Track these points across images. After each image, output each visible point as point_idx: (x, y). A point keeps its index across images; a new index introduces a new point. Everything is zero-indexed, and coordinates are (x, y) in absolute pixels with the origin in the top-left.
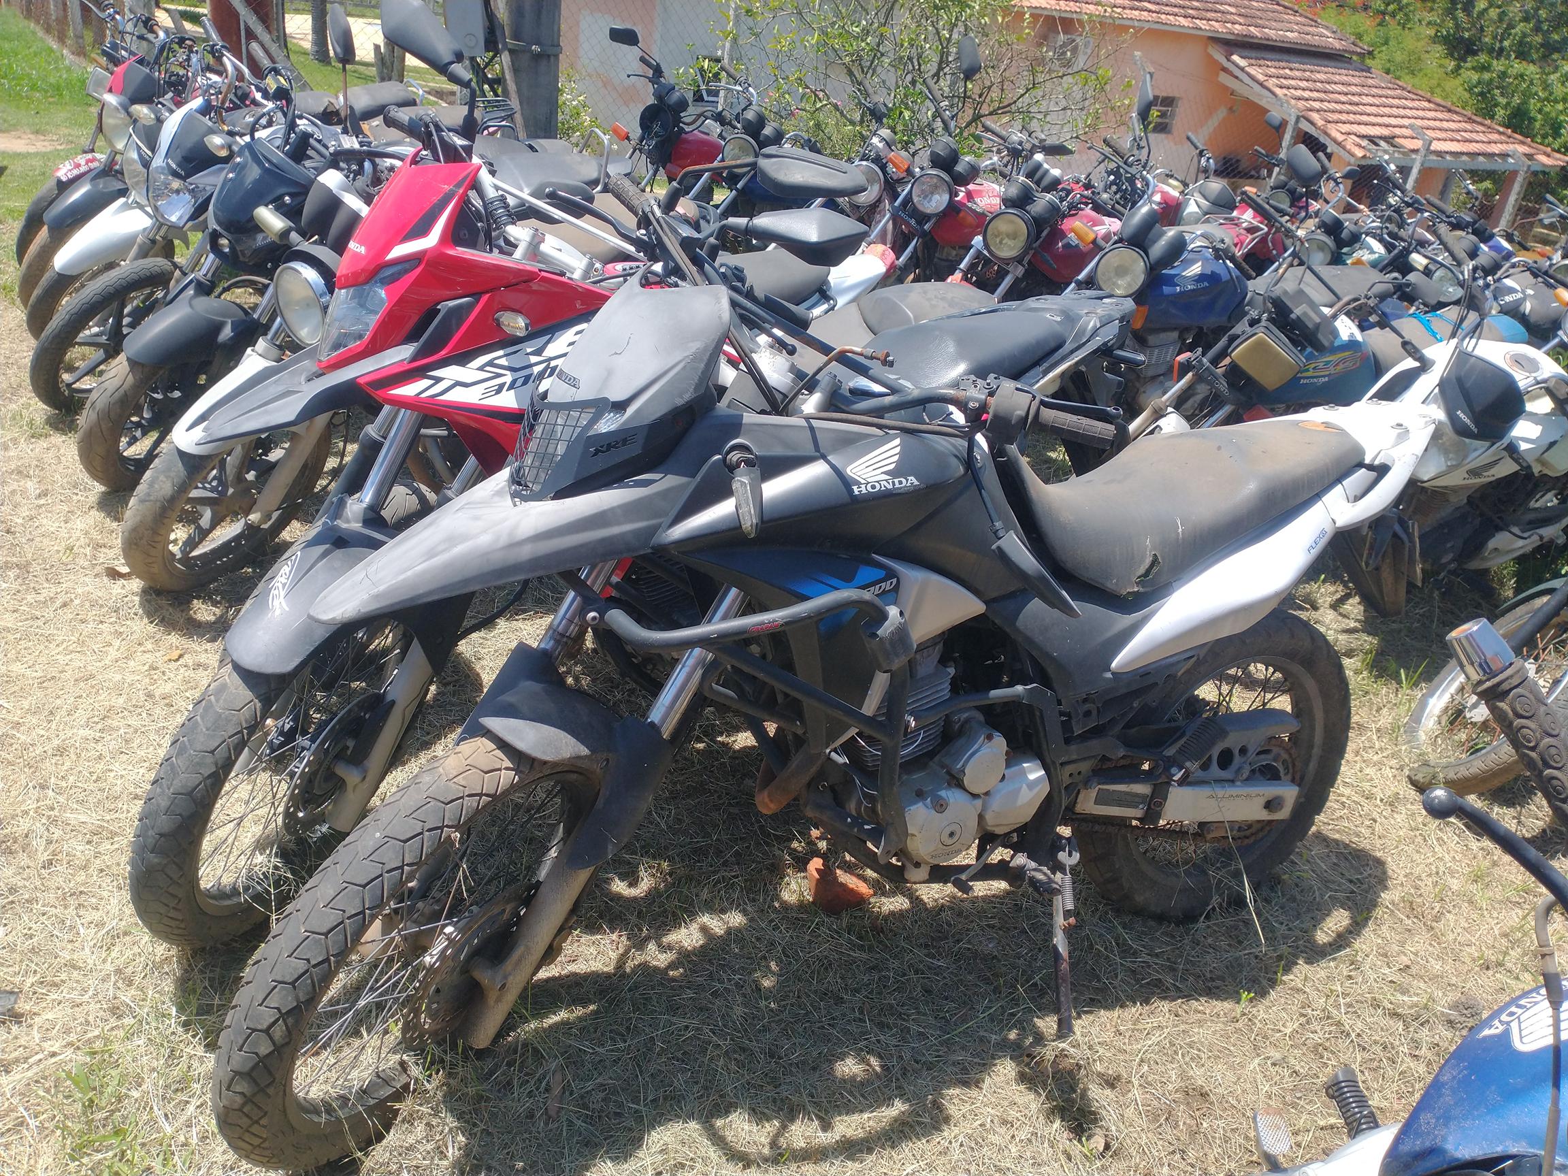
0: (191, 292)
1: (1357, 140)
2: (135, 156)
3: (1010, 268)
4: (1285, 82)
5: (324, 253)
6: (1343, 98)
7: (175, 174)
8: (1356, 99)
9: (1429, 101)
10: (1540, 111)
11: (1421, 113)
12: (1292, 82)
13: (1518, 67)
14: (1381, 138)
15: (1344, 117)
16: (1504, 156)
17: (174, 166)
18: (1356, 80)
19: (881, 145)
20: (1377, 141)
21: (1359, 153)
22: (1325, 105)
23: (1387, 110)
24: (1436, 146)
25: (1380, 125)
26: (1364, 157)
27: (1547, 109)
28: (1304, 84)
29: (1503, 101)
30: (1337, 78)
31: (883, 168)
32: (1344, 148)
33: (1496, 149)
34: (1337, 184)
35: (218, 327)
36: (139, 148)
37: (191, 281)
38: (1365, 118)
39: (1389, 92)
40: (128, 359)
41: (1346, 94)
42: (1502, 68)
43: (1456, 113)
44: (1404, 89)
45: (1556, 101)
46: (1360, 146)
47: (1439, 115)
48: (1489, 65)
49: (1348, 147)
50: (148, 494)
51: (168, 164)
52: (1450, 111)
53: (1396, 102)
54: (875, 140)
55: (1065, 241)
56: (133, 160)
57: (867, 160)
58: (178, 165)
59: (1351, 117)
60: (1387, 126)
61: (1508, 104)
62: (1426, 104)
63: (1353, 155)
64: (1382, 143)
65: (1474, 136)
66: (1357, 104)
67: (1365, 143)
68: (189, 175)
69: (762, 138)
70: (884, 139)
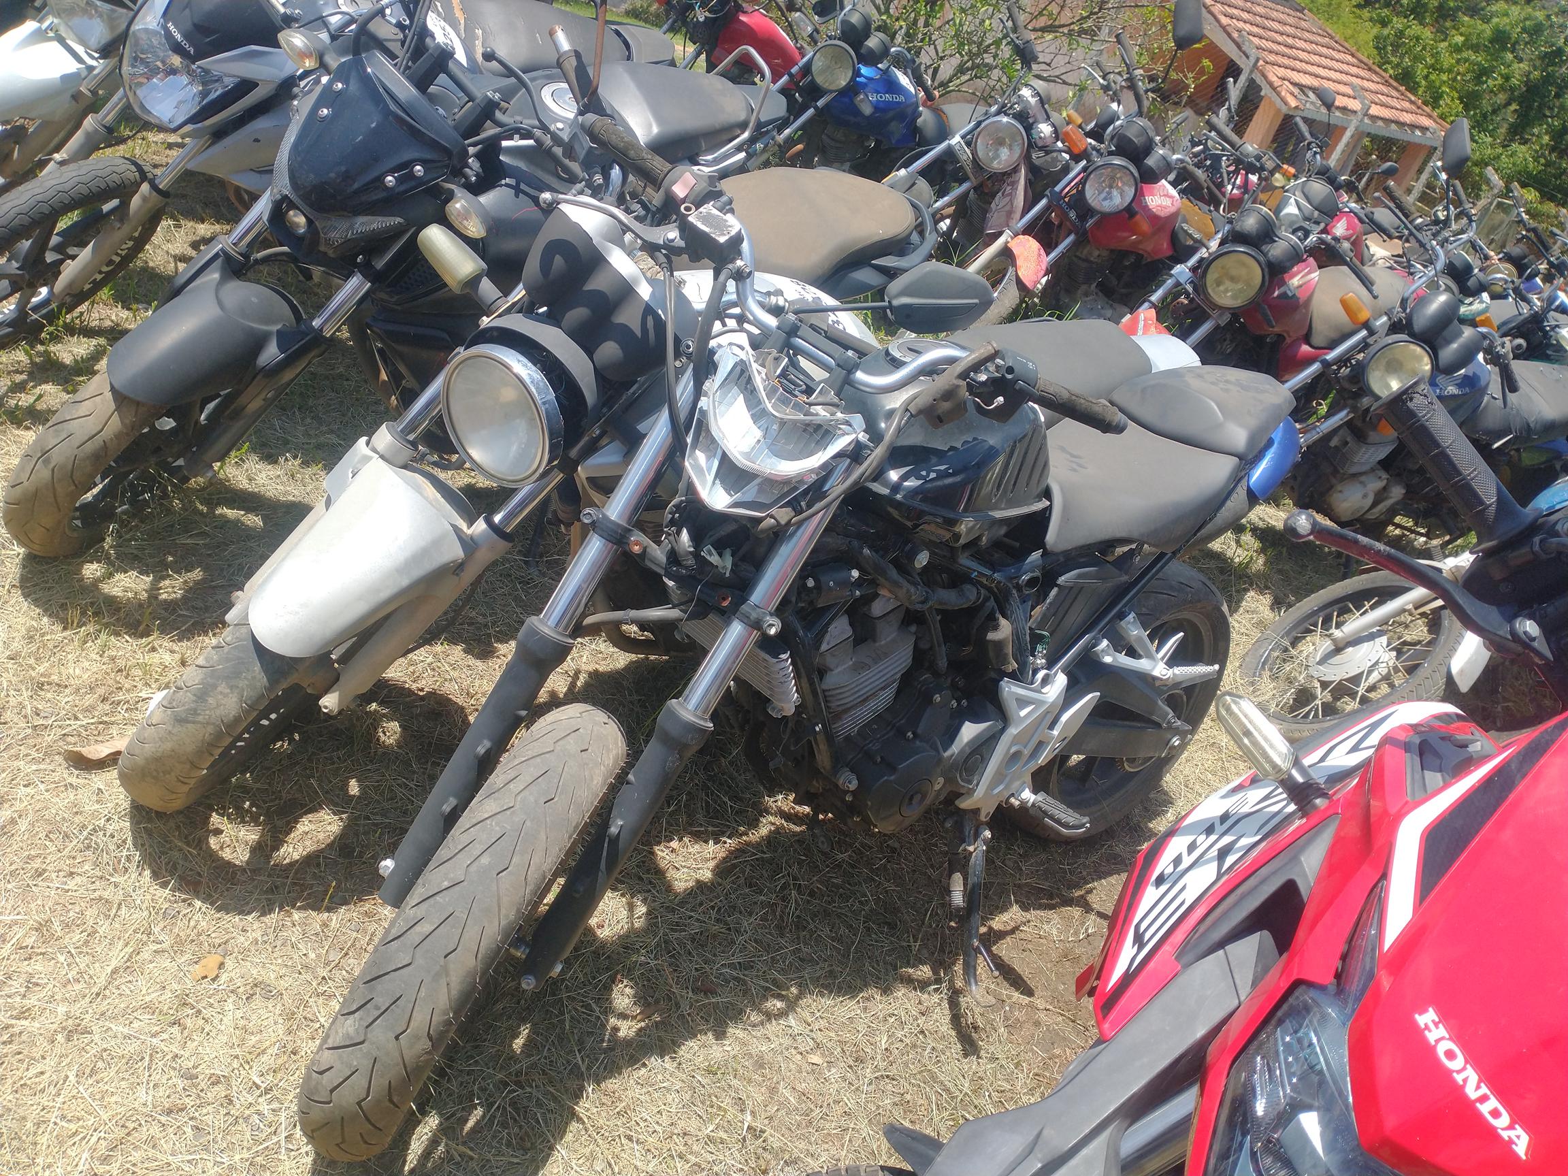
0: (214, 275)
1: (1291, 87)
3: (1215, 314)
4: (1230, 10)
6: (1280, 38)
7: (177, 49)
8: (1290, 41)
9: (1353, 55)
10: (1426, 77)
11: (1345, 67)
12: (1235, 12)
13: (1415, 29)
14: (1310, 88)
15: (1280, 60)
16: (1413, 126)
18: (1290, 20)
19: (1033, 101)
20: (1306, 90)
21: (1293, 103)
22: (1264, 43)
23: (1316, 59)
24: (1375, 110)
25: (1311, 74)
26: (1297, 107)
27: (1433, 77)
28: (1245, 16)
29: (1395, 60)
30: (1274, 14)
31: (1029, 128)
32: (1278, 94)
33: (1407, 118)
35: (258, 343)
37: (216, 256)
38: (1298, 64)
39: (1319, 39)
40: (113, 389)
41: (1282, 34)
42: (1400, 26)
43: (1376, 73)
44: (1332, 38)
45: (1441, 70)
46: (1292, 94)
47: (1362, 73)
48: (1390, 21)
49: (1283, 94)
52: (1370, 69)
53: (1324, 51)
54: (1026, 92)
55: (1283, 289)
57: (1006, 114)
58: (186, 36)
59: (1286, 61)
60: (1316, 76)
61: (1398, 65)
62: (1349, 58)
63: (1286, 103)
64: (1311, 94)
65: (1389, 100)
66: (1291, 47)
67: (1296, 91)
68: (201, 55)
69: (863, 51)
70: (1038, 94)
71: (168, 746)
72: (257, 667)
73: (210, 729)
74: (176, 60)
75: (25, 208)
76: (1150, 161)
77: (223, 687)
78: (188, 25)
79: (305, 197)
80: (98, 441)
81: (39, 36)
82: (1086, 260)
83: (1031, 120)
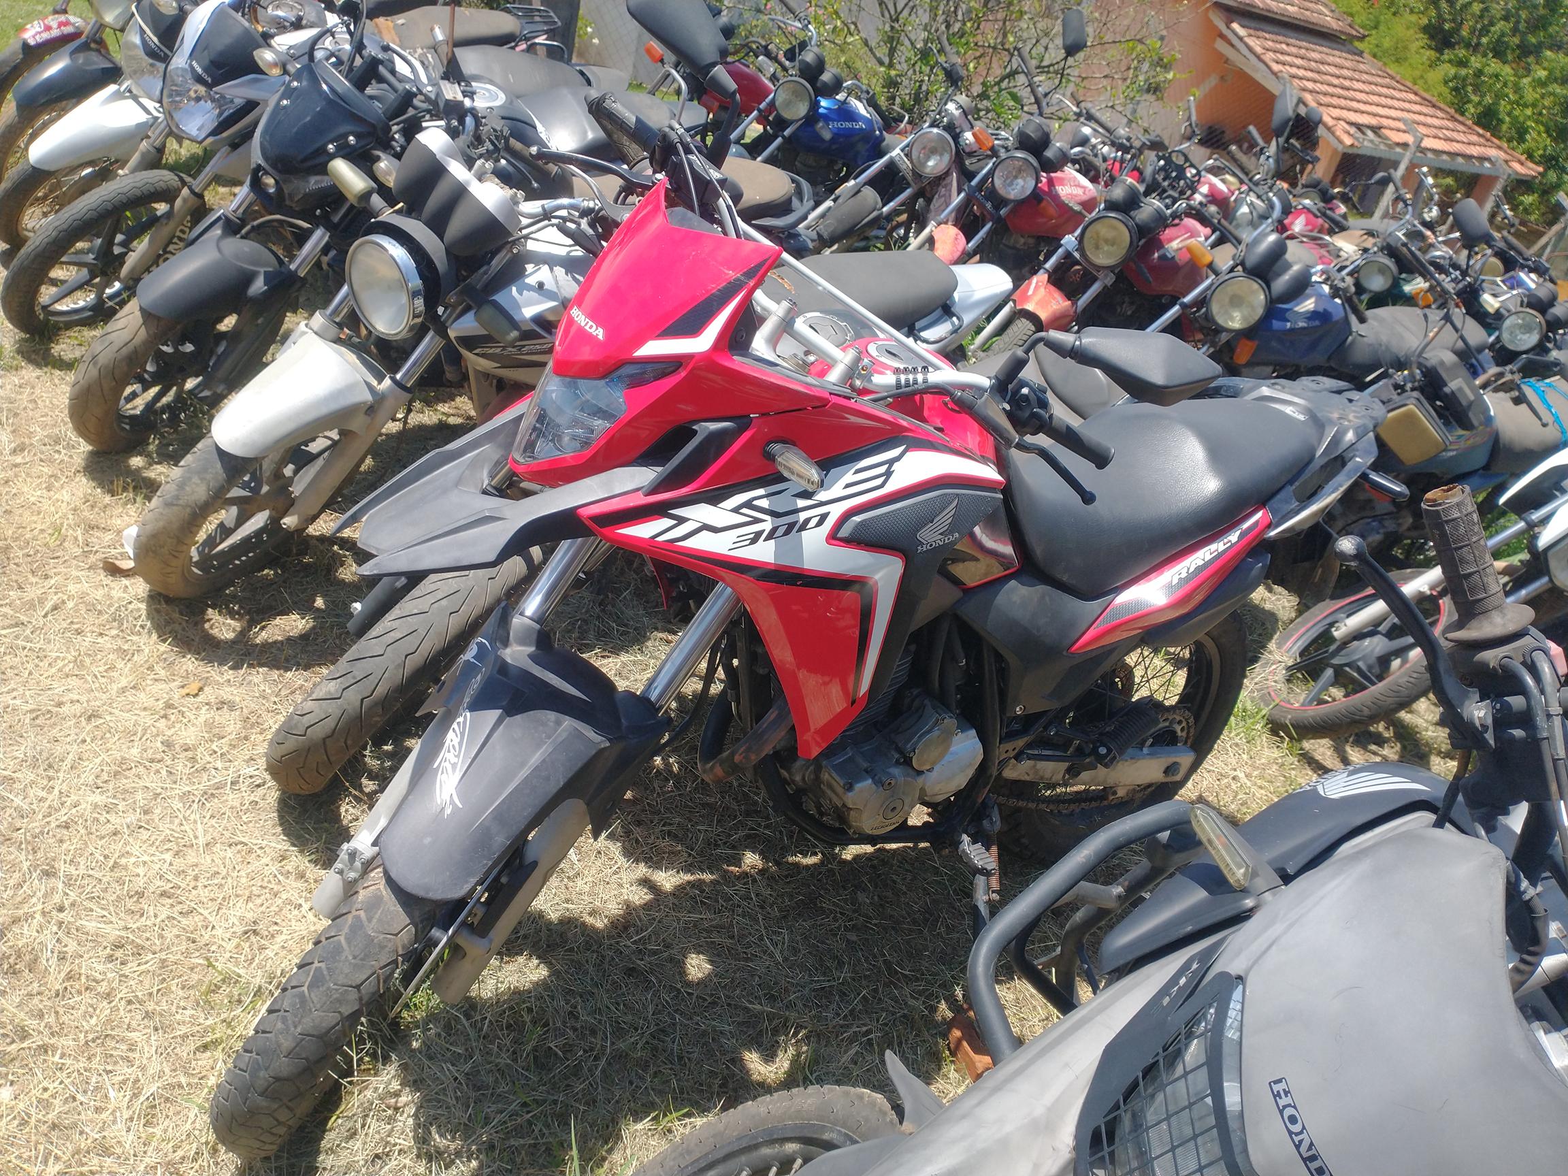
0: (217, 231)
1: (1347, 127)
2: (137, 40)
3: (1101, 275)
4: (1281, 57)
5: (414, 227)
6: (1336, 81)
7: (199, 80)
8: (1347, 83)
9: (1416, 94)
10: (1509, 114)
11: (1407, 106)
12: (1288, 58)
13: (1494, 66)
14: (1369, 127)
15: (1335, 101)
16: (1482, 159)
17: (199, 70)
18: (1348, 64)
19: (957, 113)
20: (1364, 129)
21: (1348, 141)
22: (1318, 87)
23: (1375, 99)
24: (1428, 143)
25: (1368, 113)
26: (1352, 145)
27: (1516, 113)
28: (1299, 62)
29: (1476, 99)
30: (1330, 59)
31: (956, 137)
32: (1333, 134)
33: (1474, 151)
34: (1406, 205)
35: (249, 278)
36: (142, 32)
37: (219, 218)
38: (1355, 105)
39: (1379, 80)
40: (141, 309)
41: (1338, 77)
42: (1478, 65)
43: (1440, 109)
44: (1392, 78)
45: (1526, 106)
46: (1348, 133)
47: (1425, 110)
48: (1468, 61)
49: (1338, 133)
50: (177, 497)
51: (191, 66)
52: (1434, 106)
53: (1384, 91)
54: (951, 107)
55: (1161, 252)
56: (135, 46)
57: (937, 126)
58: (205, 70)
59: (1343, 102)
60: (1375, 115)
61: (1480, 103)
62: (1412, 97)
63: (1341, 142)
64: (1369, 133)
65: (1455, 135)
66: (1348, 89)
67: (1353, 130)
68: (217, 82)
69: (819, 85)
70: (961, 107)
71: (161, 524)
72: (219, 465)
73: (188, 510)
74: (202, 90)
75: (94, 206)
76: (1049, 153)
77: (196, 479)
78: (207, 62)
79: (274, 166)
80: (131, 346)
81: (118, 96)
82: (1014, 248)
83: (958, 130)
